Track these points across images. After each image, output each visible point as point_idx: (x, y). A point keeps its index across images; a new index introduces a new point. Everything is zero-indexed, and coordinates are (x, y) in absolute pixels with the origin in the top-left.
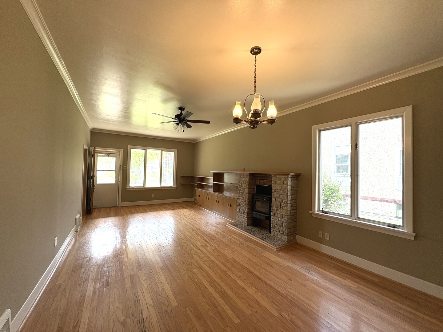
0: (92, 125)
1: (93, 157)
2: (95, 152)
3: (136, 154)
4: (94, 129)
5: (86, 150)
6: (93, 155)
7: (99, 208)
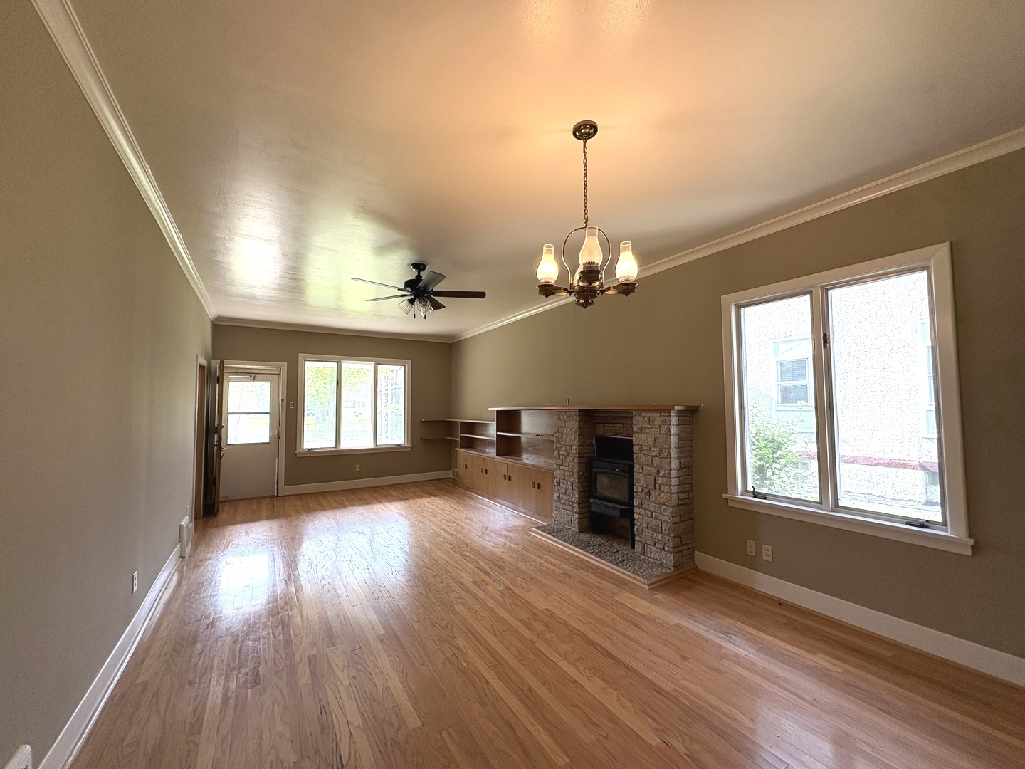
0: (215, 308)
1: (218, 382)
2: (222, 372)
3: (317, 374)
4: (219, 318)
5: (201, 367)
6: (218, 378)
7: (234, 502)
